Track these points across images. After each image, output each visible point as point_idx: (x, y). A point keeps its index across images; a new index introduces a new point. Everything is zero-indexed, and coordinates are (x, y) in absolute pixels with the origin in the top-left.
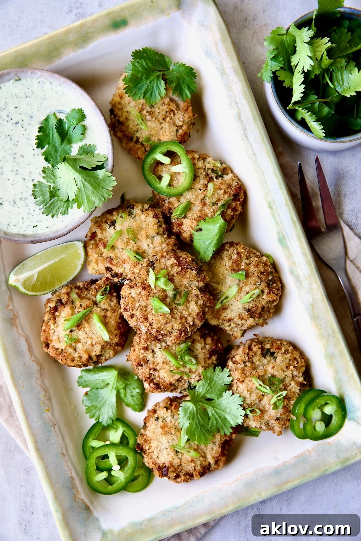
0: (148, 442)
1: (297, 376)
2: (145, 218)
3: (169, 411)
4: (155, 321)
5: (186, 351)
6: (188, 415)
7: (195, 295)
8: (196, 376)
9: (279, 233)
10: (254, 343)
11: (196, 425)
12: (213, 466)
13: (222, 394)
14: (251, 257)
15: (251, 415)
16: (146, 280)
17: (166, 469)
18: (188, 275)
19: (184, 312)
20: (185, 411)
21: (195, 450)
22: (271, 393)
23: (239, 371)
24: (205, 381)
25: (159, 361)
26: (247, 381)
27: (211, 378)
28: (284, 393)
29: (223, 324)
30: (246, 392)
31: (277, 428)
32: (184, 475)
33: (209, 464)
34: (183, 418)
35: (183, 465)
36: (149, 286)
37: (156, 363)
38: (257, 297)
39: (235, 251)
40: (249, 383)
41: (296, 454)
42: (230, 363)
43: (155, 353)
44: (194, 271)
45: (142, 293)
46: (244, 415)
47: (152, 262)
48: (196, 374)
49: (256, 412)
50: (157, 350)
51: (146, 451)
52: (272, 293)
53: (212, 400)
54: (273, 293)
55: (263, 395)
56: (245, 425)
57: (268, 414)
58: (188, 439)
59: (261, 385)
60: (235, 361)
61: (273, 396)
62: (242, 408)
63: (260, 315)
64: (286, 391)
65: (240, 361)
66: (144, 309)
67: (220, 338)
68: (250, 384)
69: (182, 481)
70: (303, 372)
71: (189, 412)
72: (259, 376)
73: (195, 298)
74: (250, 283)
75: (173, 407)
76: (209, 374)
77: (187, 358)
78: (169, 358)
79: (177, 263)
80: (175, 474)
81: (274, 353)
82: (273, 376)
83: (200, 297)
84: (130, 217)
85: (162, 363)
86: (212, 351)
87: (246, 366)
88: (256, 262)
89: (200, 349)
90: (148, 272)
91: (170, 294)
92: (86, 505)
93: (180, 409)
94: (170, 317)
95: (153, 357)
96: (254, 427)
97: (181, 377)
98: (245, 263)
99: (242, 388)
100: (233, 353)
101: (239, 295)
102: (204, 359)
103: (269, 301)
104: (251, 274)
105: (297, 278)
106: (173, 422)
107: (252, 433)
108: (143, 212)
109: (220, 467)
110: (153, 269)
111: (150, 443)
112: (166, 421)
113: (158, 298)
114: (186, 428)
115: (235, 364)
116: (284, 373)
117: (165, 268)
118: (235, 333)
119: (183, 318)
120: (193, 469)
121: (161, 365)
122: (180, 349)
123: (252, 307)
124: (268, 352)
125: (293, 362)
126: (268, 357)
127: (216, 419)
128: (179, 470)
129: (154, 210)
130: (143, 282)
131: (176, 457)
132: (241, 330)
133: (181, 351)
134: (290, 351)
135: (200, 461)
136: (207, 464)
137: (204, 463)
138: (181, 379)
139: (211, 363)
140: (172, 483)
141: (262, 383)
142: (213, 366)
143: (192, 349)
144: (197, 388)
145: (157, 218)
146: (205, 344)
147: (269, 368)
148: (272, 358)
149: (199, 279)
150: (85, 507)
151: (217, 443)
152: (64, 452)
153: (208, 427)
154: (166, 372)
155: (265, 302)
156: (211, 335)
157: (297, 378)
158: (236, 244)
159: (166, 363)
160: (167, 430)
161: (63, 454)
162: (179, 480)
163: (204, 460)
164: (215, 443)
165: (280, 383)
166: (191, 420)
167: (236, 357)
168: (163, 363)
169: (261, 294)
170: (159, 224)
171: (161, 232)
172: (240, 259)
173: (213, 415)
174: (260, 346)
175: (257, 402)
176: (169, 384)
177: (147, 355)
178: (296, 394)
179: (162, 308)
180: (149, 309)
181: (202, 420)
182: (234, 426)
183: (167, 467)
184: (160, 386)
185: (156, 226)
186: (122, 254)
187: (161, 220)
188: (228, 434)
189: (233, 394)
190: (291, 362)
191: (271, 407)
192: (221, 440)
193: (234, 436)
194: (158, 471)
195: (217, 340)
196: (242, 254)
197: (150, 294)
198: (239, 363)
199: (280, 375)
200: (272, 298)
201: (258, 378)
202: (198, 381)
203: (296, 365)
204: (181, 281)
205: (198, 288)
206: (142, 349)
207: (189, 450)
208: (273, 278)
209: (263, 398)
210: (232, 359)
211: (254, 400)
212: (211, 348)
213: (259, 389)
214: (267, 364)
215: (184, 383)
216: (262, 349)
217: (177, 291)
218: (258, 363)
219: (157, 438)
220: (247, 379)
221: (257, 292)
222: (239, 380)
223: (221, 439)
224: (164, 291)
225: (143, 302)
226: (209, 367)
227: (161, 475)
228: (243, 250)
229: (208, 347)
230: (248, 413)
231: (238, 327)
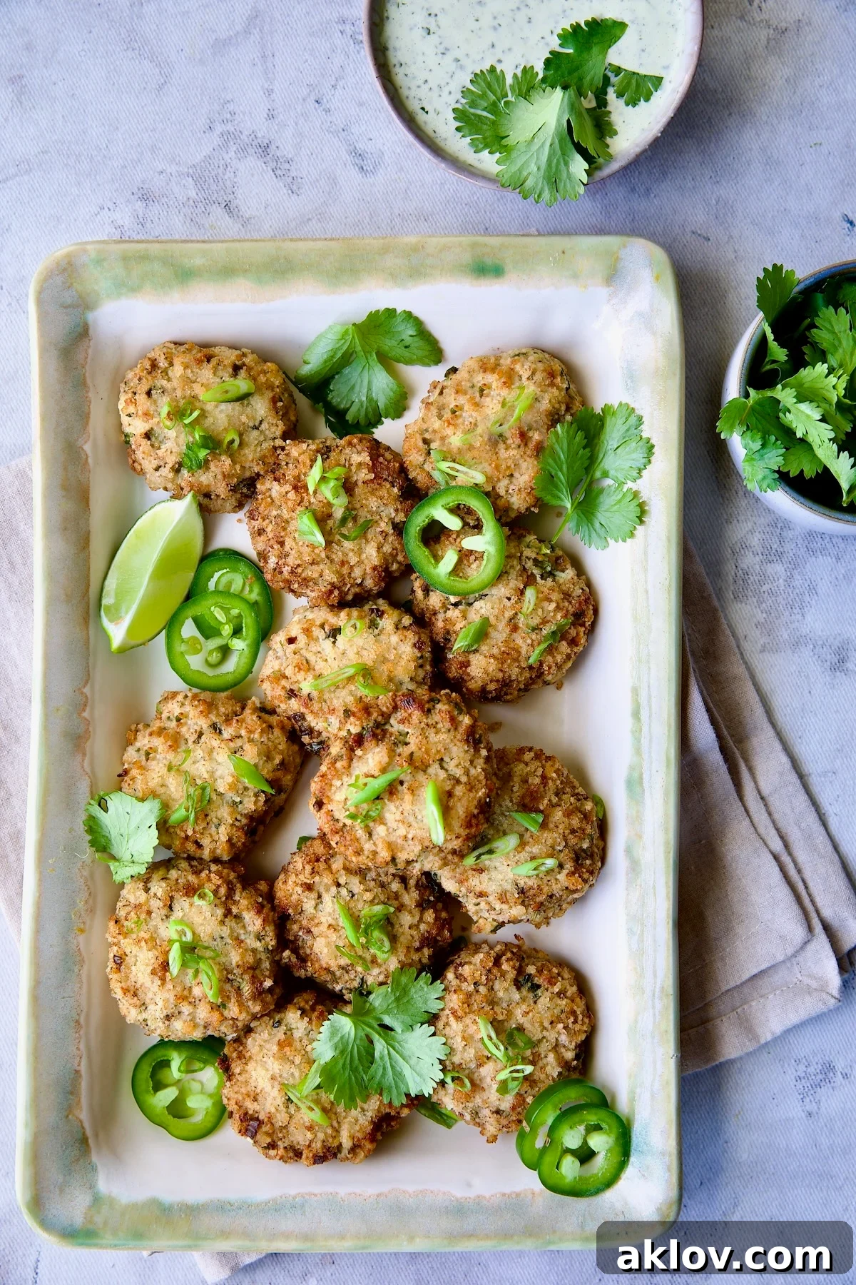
0: (244, 1061)
1: (564, 1046)
2: (397, 643)
3: (306, 1019)
4: (294, 552)
5: (380, 921)
6: (336, 1039)
7: (382, 532)
8: (380, 973)
9: (632, 768)
10: (509, 955)
11: (344, 1065)
12: (345, 1152)
13: (414, 1027)
14: (564, 793)
15: (450, 1085)
16: (305, 474)
17: (256, 1124)
18: (383, 492)
19: (351, 554)
20: (334, 1031)
21: (324, 1110)
22: (504, 1060)
23: (461, 997)
24: (392, 990)
25: (323, 919)
26: (468, 1020)
27: (404, 989)
28: (529, 1069)
29: (467, 896)
30: (459, 1039)
31: (491, 1128)
32: (285, 1148)
33: (340, 1147)
34: (326, 1043)
35: (292, 1128)
36: (306, 487)
37: (316, 921)
38: (547, 872)
39: (540, 772)
40: (470, 1025)
41: (507, 1191)
42: (450, 975)
43: (322, 902)
44: (396, 490)
45: (289, 495)
46: (438, 1081)
47: (327, 447)
48: (382, 969)
49: (463, 1084)
50: (327, 898)
51: (233, 1074)
52: (577, 875)
53: (391, 1029)
54: (580, 876)
55: (488, 1058)
56: (434, 1099)
57: (485, 1095)
58: (319, 1084)
59: (490, 1038)
60: (461, 975)
61: (506, 1067)
62: (441, 1067)
63: (540, 907)
64: (533, 1067)
65: (469, 978)
66: (284, 524)
67: (452, 918)
68: (472, 1029)
69: (278, 1157)
70: (579, 1042)
71: (339, 1035)
72: (495, 1019)
73: (381, 538)
74: (544, 841)
75: (316, 1013)
76: (404, 979)
77: (376, 934)
78: (344, 922)
79: (370, 463)
80: (269, 1140)
81: (539, 987)
82: (520, 1029)
83: (391, 539)
84: (371, 631)
85: (326, 925)
86: (427, 938)
87: (477, 991)
88: (571, 807)
89: (407, 926)
90: (313, 461)
91: (338, 513)
92: (84, 1134)
93: (326, 1023)
94: (323, 555)
95: (315, 908)
96: (449, 1109)
97: (352, 965)
98: (550, 800)
99: (455, 1027)
100: (464, 956)
101: (515, 856)
102: (408, 947)
103: (567, 888)
104: (551, 826)
105: (634, 866)
106: (305, 1042)
107: (441, 1116)
108: (397, 629)
109: (358, 1160)
110: (323, 461)
111: (246, 1064)
112: (292, 1035)
113: (314, 514)
114: (322, 1062)
115: (458, 981)
116: (542, 1031)
117: (347, 466)
118: (481, 921)
119: (346, 566)
120: (307, 1143)
121: (323, 928)
122: (370, 914)
123: (531, 888)
124: (527, 981)
125: (568, 1018)
126: (524, 991)
127: (384, 1069)
128: (280, 1135)
129: (419, 633)
130: (299, 476)
131: (285, 1109)
132: (494, 920)
133: (370, 917)
134: (569, 994)
135: (326, 1134)
136: (336, 1144)
137: (331, 1140)
138: (350, 968)
139: (417, 959)
140: (257, 1152)
141: (493, 1035)
142: (419, 966)
143: (392, 921)
144: (372, 997)
145: (420, 649)
146: (421, 920)
147: (518, 1013)
148: (531, 995)
149: (399, 507)
150: (80, 1135)
151: (369, 1114)
152: (82, 1020)
153: (364, 1076)
154: (328, 944)
155: (559, 886)
156: (438, 908)
157: (563, 1050)
158: (547, 757)
159: (335, 930)
160: (288, 1053)
161: (77, 1022)
162: (272, 1152)
163: (334, 1135)
164: (366, 1113)
165: (527, 1047)
166: (338, 1051)
167: (466, 967)
168: (330, 925)
169: (557, 870)
170: (421, 661)
171: (419, 679)
172: (542, 789)
173: (382, 1058)
174: (517, 964)
175: (473, 1065)
176: (325, 969)
177: (305, 900)
178: (550, 1078)
179: (314, 535)
180: (291, 528)
181: (359, 1060)
182: (413, 1095)
183: (260, 1121)
184: (306, 966)
185: (413, 665)
186: (333, 695)
187: (427, 655)
188: (396, 1103)
189: (434, 1034)
190: (563, 1016)
191: (495, 1087)
192: (379, 1111)
193: (405, 1112)
194: (241, 1120)
195: (445, 920)
196: (550, 782)
197: (301, 502)
198: (466, 980)
199: (534, 1032)
200: (573, 884)
201: (491, 1023)
202: (381, 984)
203: (570, 1026)
204: (367, 499)
205: (393, 523)
206: (302, 885)
207: (312, 1106)
208: (590, 847)
209: (485, 1063)
210: (456, 969)
211: (468, 1060)
212: (427, 932)
213: (484, 1043)
214: (518, 1003)
215: (352, 977)
216: (520, 971)
217: (351, 514)
218: (501, 994)
219: (264, 1059)
220: (471, 1016)
221: (551, 863)
222: (454, 1013)
223: (379, 1107)
224: (329, 505)
225: (284, 511)
226: (410, 965)
227: (243, 1131)
228: (554, 775)
229: (423, 927)
230: (448, 1080)
231: (493, 912)
